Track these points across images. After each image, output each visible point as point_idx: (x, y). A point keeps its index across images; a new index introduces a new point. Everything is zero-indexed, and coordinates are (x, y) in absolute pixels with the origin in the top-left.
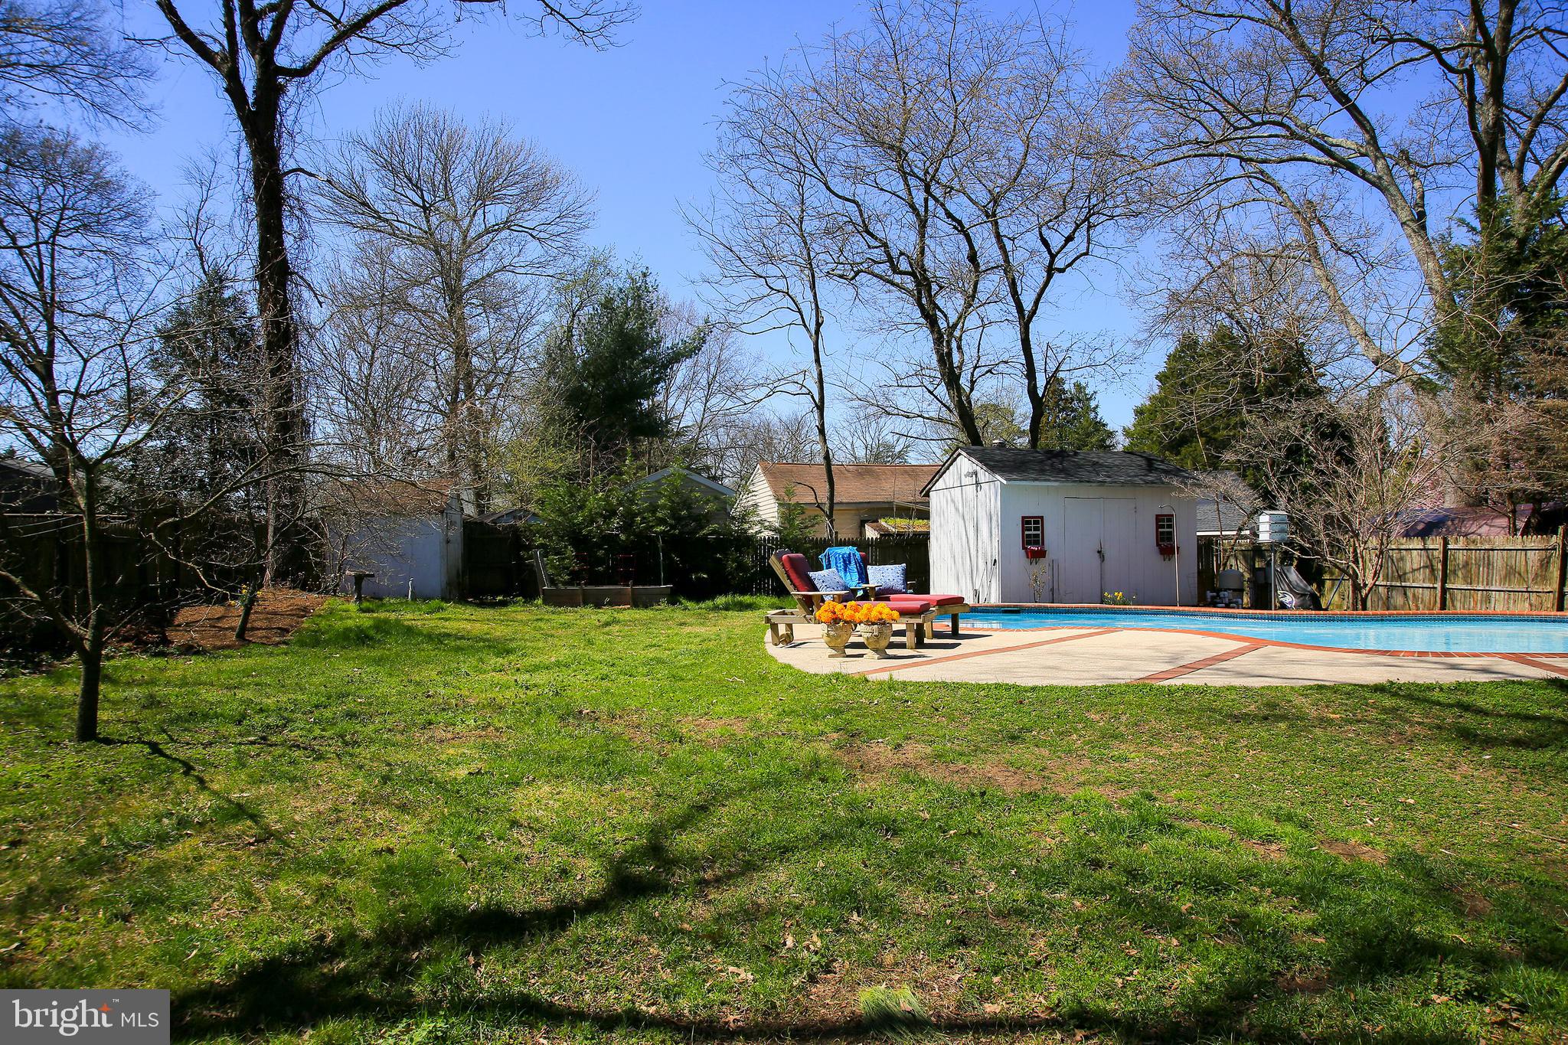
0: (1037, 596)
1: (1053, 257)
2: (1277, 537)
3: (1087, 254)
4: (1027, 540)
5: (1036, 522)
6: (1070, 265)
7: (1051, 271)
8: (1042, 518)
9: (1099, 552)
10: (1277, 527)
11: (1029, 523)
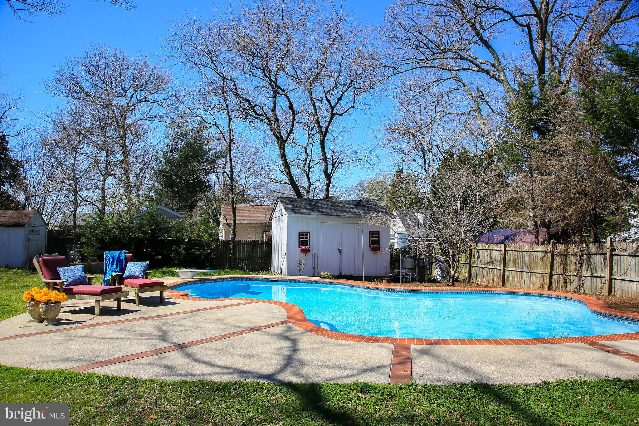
0: (301, 272)
1: (333, 108)
2: (402, 246)
3: (353, 107)
4: (301, 244)
5: (307, 235)
6: (345, 112)
7: (333, 115)
8: (309, 232)
9: (339, 250)
10: (402, 240)
11: (303, 235)
